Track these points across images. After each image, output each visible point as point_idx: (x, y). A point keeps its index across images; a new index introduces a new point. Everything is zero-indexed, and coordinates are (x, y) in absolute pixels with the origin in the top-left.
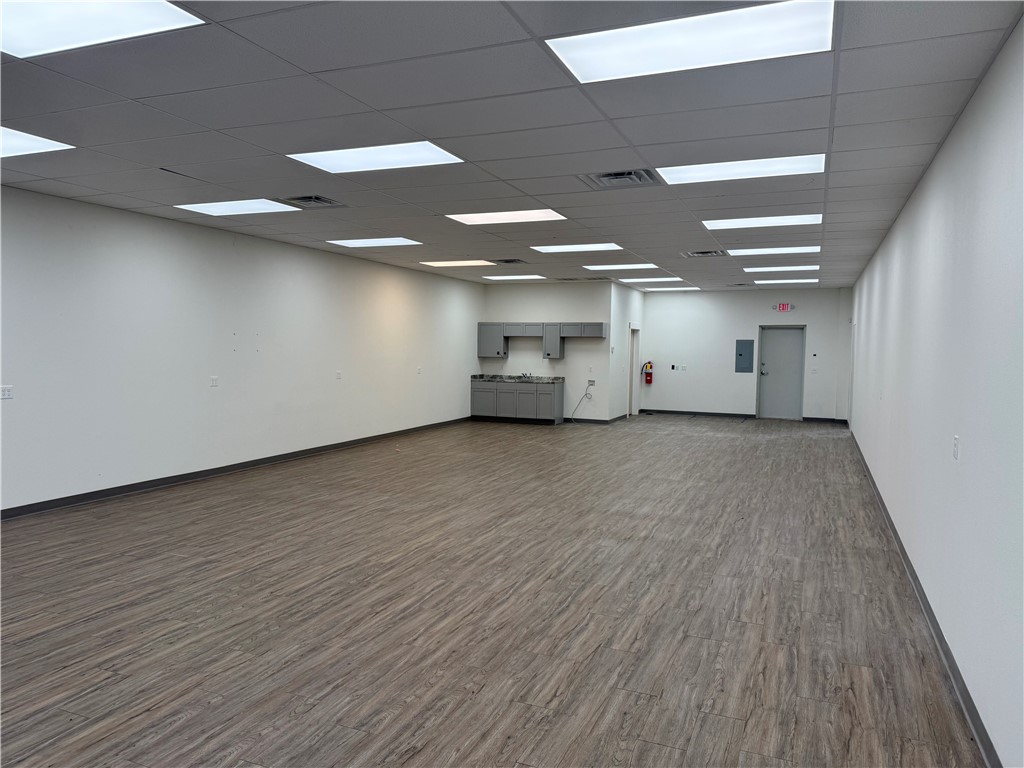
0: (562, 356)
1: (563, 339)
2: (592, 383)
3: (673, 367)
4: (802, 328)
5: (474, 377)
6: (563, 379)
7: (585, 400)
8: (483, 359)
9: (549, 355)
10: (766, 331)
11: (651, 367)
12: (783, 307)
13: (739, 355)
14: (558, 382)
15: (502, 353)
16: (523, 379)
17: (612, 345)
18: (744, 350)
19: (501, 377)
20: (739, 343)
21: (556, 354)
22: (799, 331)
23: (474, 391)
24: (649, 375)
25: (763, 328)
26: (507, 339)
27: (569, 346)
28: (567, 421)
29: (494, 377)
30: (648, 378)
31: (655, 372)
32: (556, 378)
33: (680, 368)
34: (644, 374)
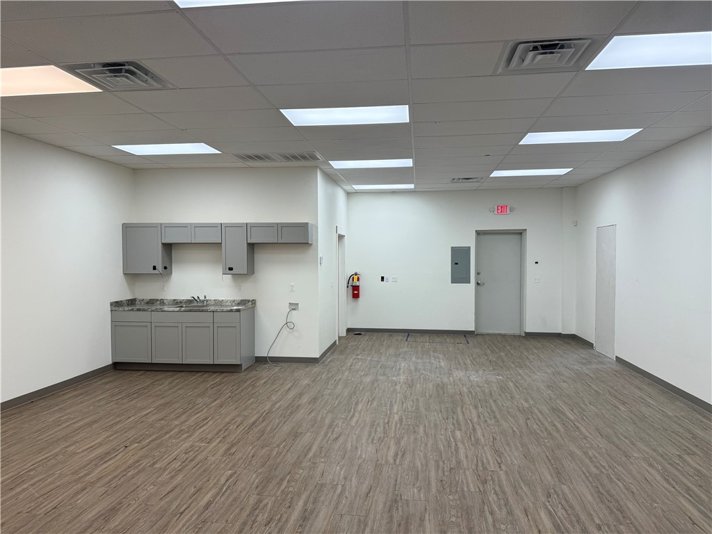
0: (251, 270)
1: (252, 247)
2: (294, 307)
3: (383, 278)
4: (520, 233)
5: (116, 305)
6: (254, 302)
7: (285, 331)
8: (132, 276)
9: (231, 269)
10: (483, 237)
11: (358, 280)
12: (502, 209)
13: (455, 264)
14: (248, 306)
15: (160, 268)
16: (194, 306)
17: (320, 255)
18: (459, 258)
19: (162, 302)
20: (454, 250)
21: (241, 267)
22: (517, 237)
23: (116, 325)
24: (356, 288)
25: (478, 233)
26: (168, 247)
27: (260, 256)
28: (261, 361)
29: (151, 302)
30: (355, 292)
31: (361, 284)
32: (243, 302)
33: (390, 280)
34: (350, 288)
